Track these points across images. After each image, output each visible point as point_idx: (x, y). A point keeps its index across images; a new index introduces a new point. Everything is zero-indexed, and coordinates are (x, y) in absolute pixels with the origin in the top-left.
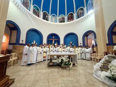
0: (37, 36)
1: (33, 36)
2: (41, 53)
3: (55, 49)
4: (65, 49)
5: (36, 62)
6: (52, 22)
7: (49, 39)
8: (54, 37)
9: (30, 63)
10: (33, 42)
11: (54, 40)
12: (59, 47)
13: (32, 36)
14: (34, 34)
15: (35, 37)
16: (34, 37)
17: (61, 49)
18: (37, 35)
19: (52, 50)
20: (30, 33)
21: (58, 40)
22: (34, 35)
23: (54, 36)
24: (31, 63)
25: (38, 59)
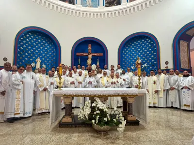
0: (46, 46)
1: (35, 46)
2: (45, 90)
3: (88, 79)
4: (119, 80)
5: (33, 115)
6: (87, 6)
7: (78, 54)
8: (90, 48)
9: (13, 116)
10: (36, 63)
11: (90, 56)
12: (102, 75)
13: (32, 46)
14: (37, 40)
15: (41, 50)
16: (37, 49)
17: (105, 79)
18: (44, 44)
19: (80, 83)
20: (28, 38)
21: (102, 54)
22: (37, 45)
23: (90, 45)
24: (17, 116)
25: (38, 107)
